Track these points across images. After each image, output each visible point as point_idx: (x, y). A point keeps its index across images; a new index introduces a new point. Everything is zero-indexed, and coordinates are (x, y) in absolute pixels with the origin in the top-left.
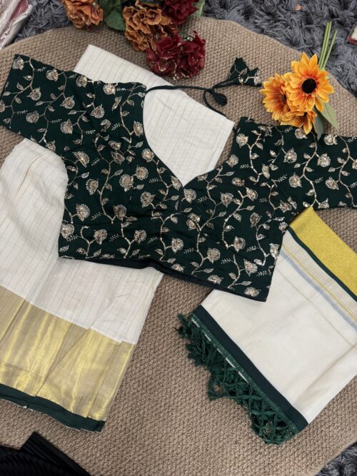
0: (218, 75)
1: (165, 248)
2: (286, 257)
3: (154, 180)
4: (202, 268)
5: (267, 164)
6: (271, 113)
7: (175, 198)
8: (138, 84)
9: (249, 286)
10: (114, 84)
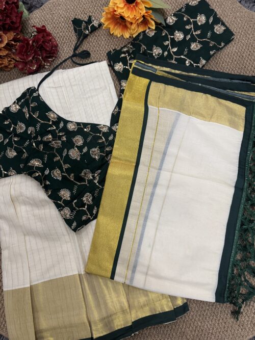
0: (71, 41)
6: (122, 36)
10: (15, 103)
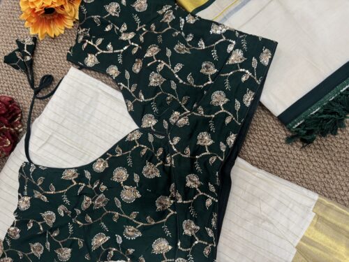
0: (21, 83)
1: (208, 153)
3: (130, 162)
4: (234, 112)
5: (120, 34)
7: (151, 138)
8: (20, 171)
9: (258, 60)
10: (19, 197)
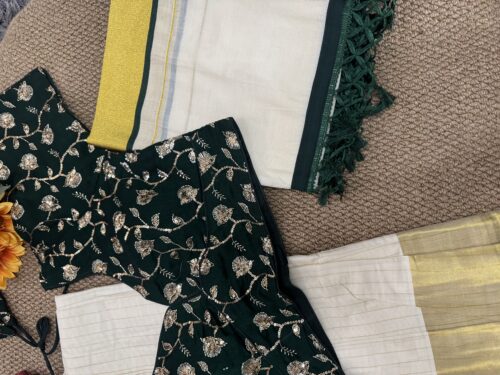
1: (256, 278)
2: (165, 130)
7: (188, 308)
9: (229, 149)
